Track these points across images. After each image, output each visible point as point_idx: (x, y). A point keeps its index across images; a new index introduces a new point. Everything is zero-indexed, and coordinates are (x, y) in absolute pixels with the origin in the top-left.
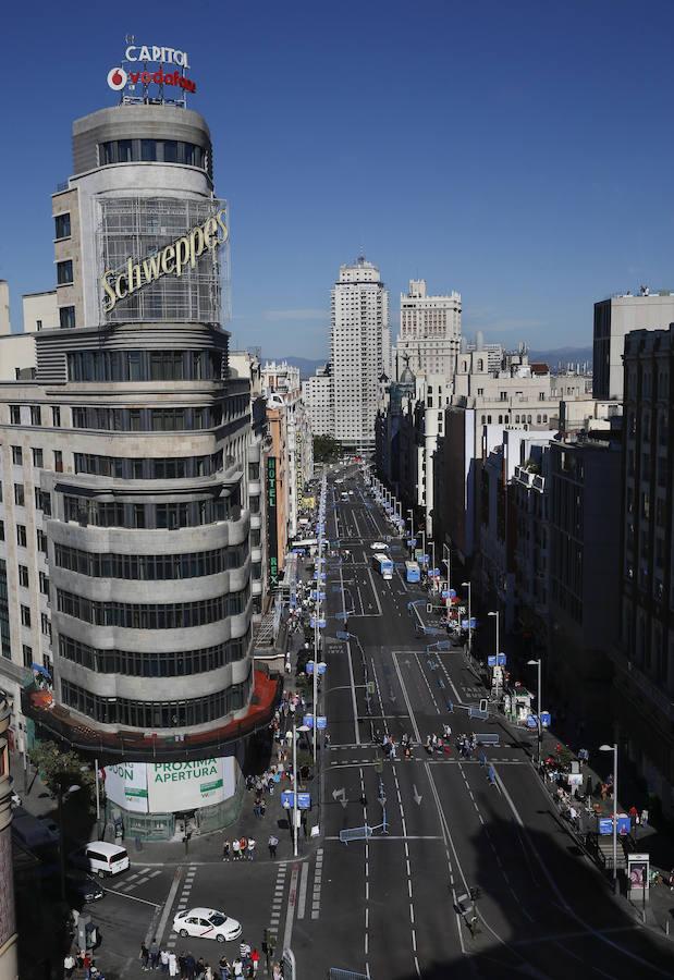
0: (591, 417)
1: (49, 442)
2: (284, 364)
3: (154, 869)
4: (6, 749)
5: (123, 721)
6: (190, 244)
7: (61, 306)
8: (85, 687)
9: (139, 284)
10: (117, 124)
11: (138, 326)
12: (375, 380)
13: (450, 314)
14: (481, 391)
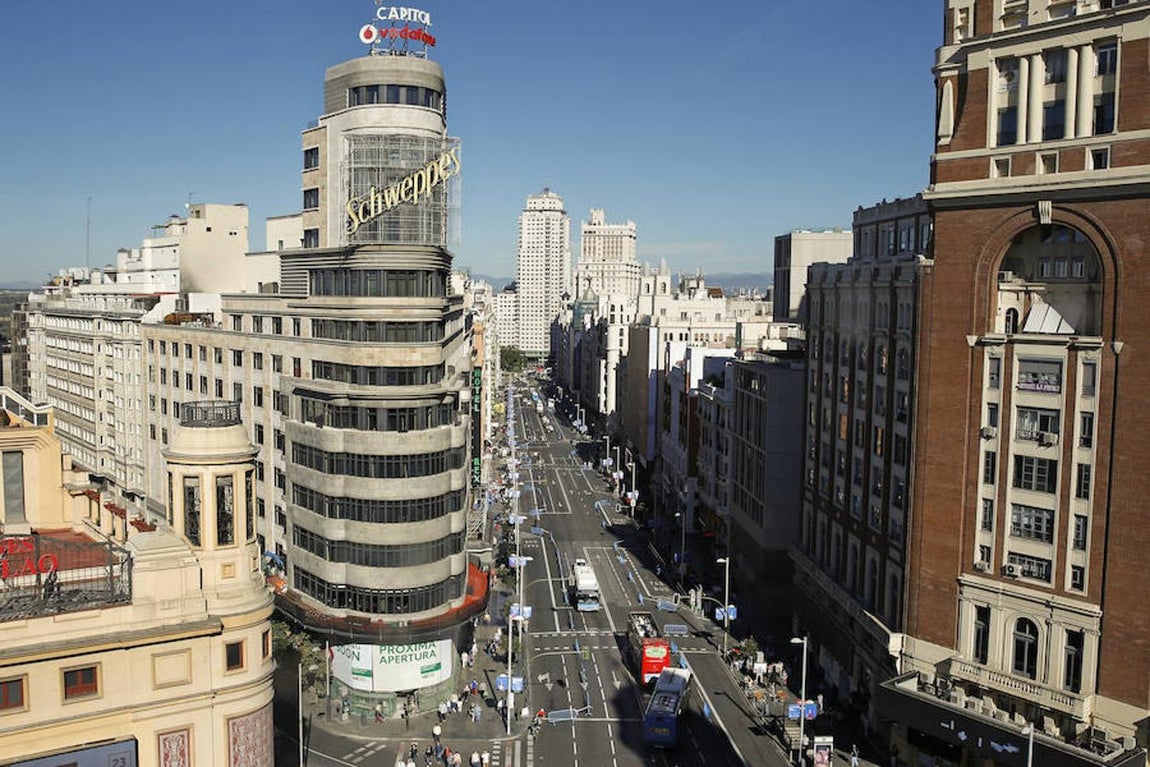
0: (764, 337)
1: (288, 350)
2: (482, 282)
3: (379, 743)
4: (270, 632)
5: (351, 606)
6: (426, 176)
7: (306, 228)
8: (317, 574)
9: (380, 211)
10: (366, 72)
11: (377, 248)
12: (558, 298)
13: (626, 240)
14: (663, 311)
